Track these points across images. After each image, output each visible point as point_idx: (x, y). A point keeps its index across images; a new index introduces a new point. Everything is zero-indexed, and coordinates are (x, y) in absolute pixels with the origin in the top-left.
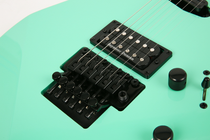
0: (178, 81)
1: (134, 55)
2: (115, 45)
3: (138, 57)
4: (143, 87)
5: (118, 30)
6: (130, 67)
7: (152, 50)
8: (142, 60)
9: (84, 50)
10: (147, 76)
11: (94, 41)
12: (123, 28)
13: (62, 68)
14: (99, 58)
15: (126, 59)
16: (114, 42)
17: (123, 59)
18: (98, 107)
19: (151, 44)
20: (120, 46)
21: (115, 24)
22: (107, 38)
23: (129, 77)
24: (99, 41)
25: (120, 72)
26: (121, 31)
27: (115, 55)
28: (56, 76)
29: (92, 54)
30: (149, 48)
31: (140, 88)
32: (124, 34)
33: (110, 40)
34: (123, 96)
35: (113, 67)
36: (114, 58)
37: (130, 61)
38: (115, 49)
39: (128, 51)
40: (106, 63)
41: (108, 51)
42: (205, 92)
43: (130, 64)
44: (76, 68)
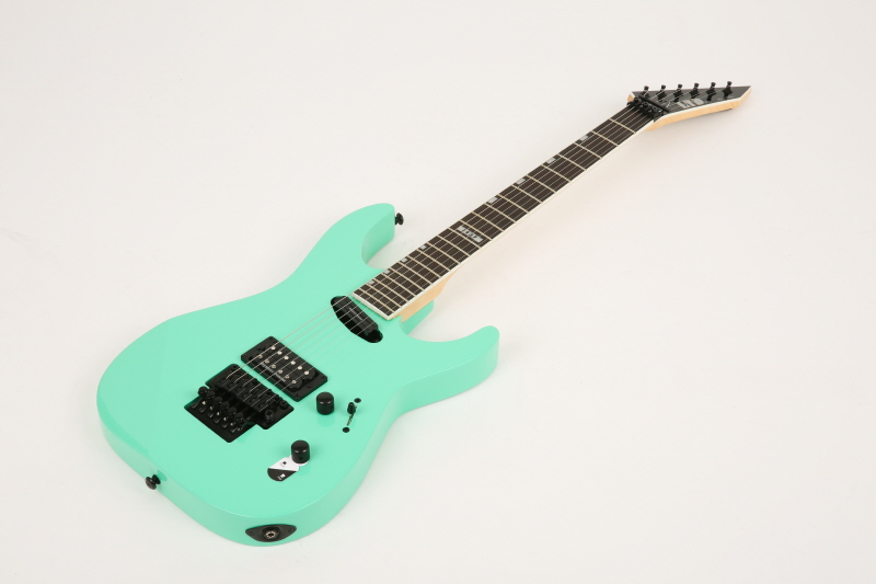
0: (325, 404)
1: (287, 377)
2: (268, 365)
3: (291, 379)
4: (292, 409)
5: (273, 348)
6: (280, 388)
7: (307, 373)
8: (294, 382)
9: (234, 367)
10: (298, 398)
11: (245, 358)
12: (280, 346)
13: (208, 383)
14: (249, 376)
15: (277, 379)
16: (267, 361)
17: (274, 380)
18: (243, 422)
19: (307, 366)
20: (274, 366)
21: (271, 340)
22: (260, 356)
23: (277, 398)
24: (250, 359)
25: (270, 393)
26: (276, 350)
27: (266, 374)
28: (202, 391)
29: (242, 372)
30: (303, 370)
31: (288, 409)
32: (280, 353)
33: (264, 359)
34: (269, 414)
35: (263, 387)
36: (265, 377)
37: (281, 382)
38: (267, 368)
39: (281, 371)
40: (256, 382)
41: (259, 370)
42: (351, 417)
43: (281, 385)
44: (224, 385)
